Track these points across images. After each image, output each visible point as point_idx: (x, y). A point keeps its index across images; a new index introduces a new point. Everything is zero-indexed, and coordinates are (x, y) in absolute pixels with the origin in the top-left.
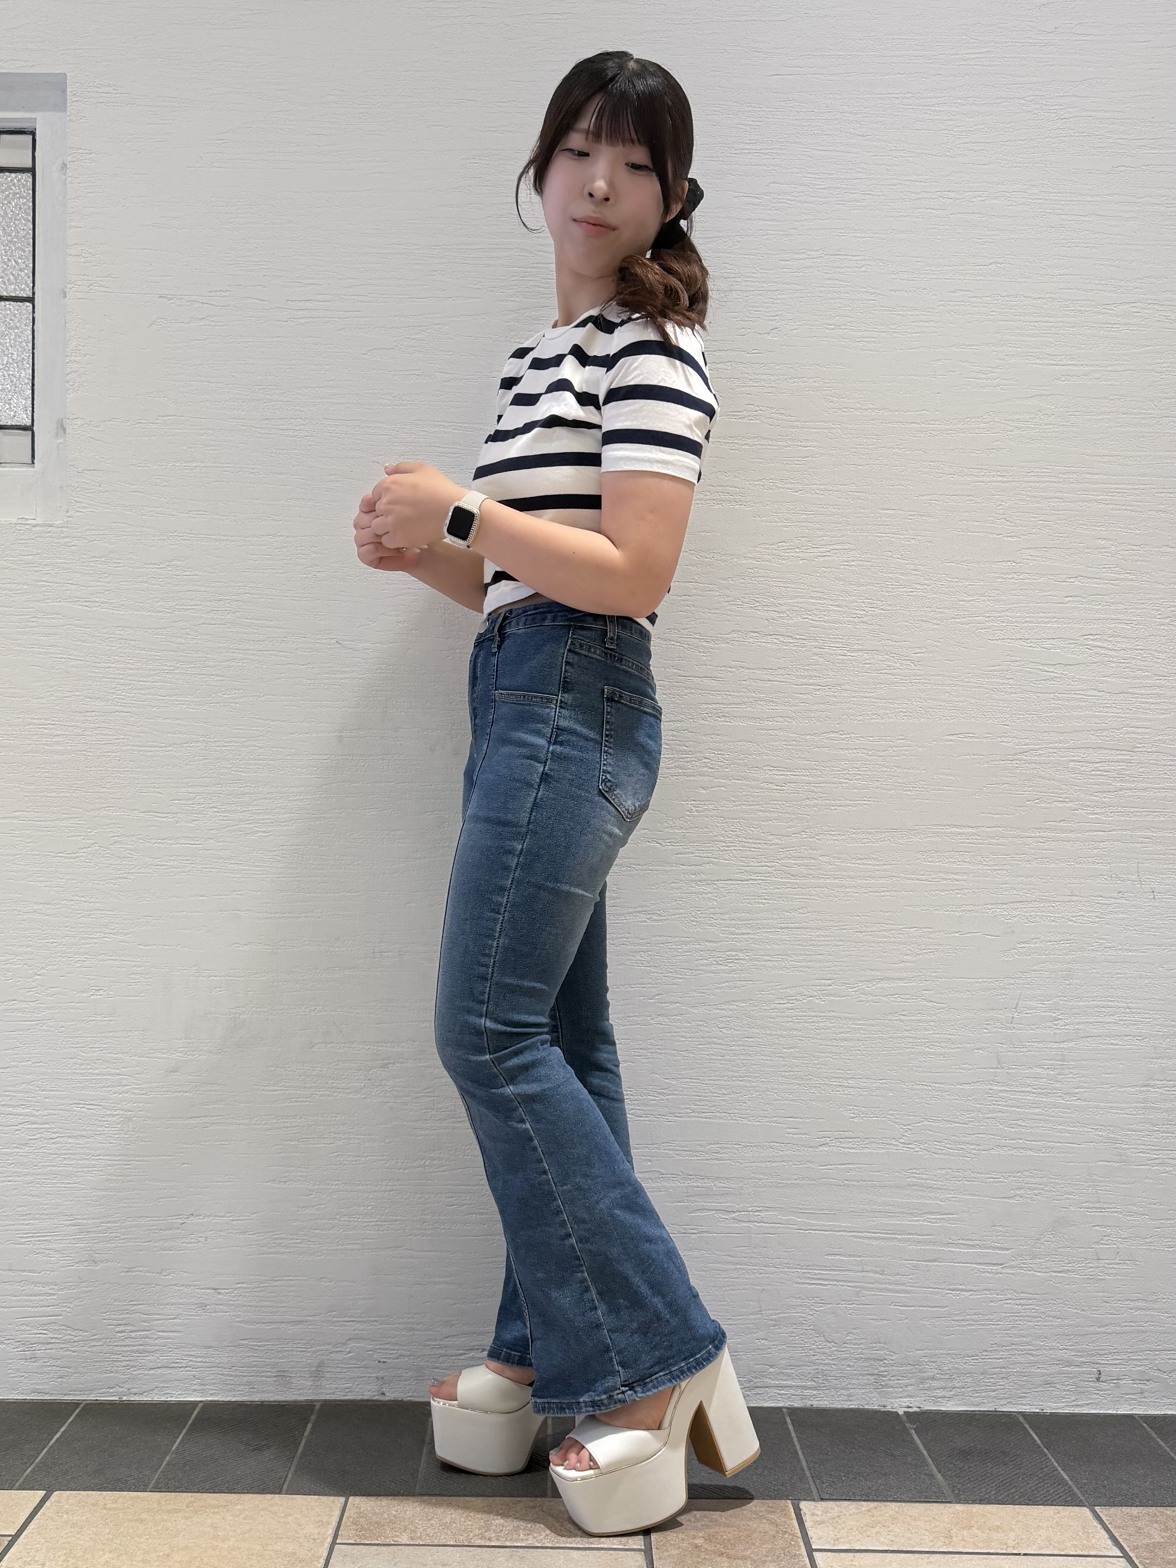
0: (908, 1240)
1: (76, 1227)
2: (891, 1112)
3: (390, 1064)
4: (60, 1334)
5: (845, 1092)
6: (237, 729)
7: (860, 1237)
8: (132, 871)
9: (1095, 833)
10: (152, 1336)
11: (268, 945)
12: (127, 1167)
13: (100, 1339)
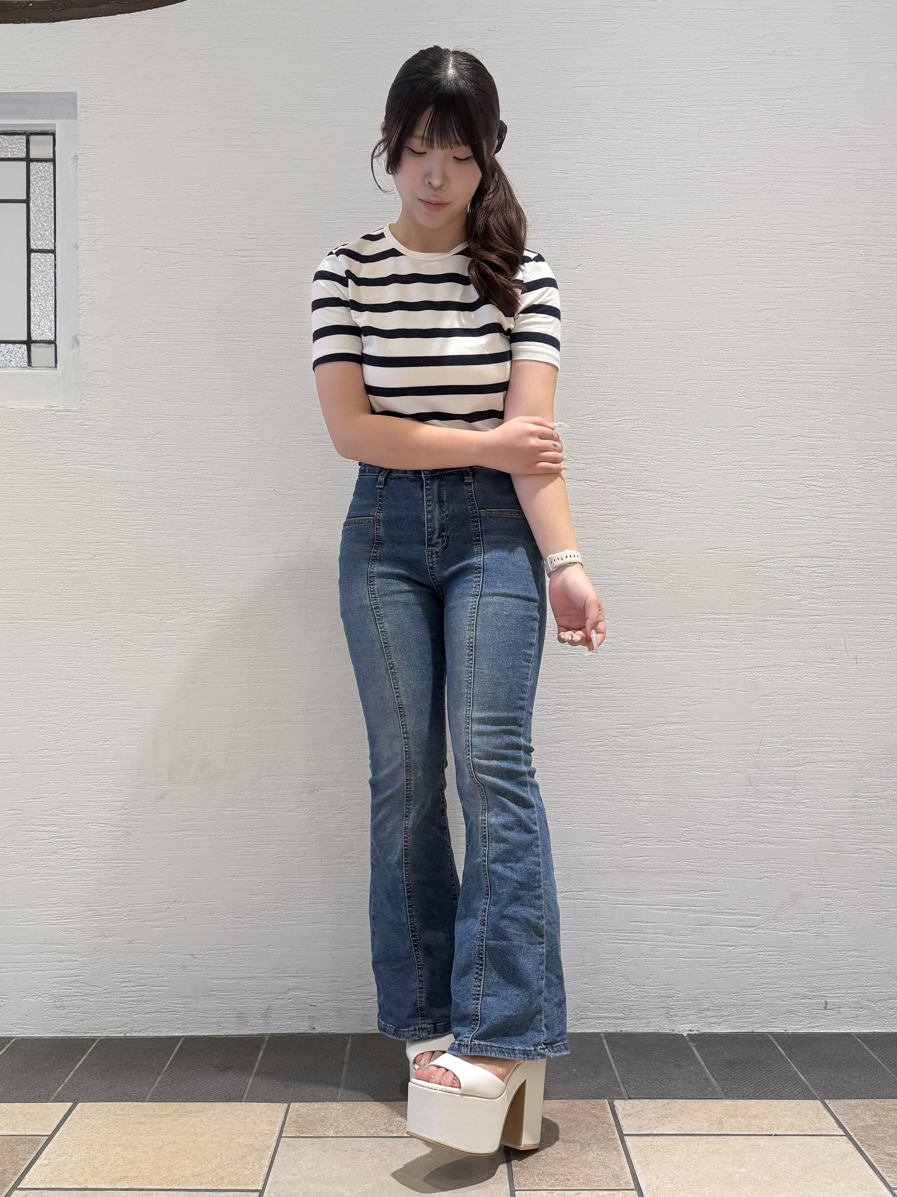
0: (688, 910)
1: (92, 912)
2: (673, 818)
3: (315, 790)
4: (81, 989)
5: (641, 805)
6: (204, 553)
7: (654, 909)
8: (130, 655)
9: (814, 617)
10: (147, 990)
11: (227, 707)
12: (128, 868)
13: (110, 993)
